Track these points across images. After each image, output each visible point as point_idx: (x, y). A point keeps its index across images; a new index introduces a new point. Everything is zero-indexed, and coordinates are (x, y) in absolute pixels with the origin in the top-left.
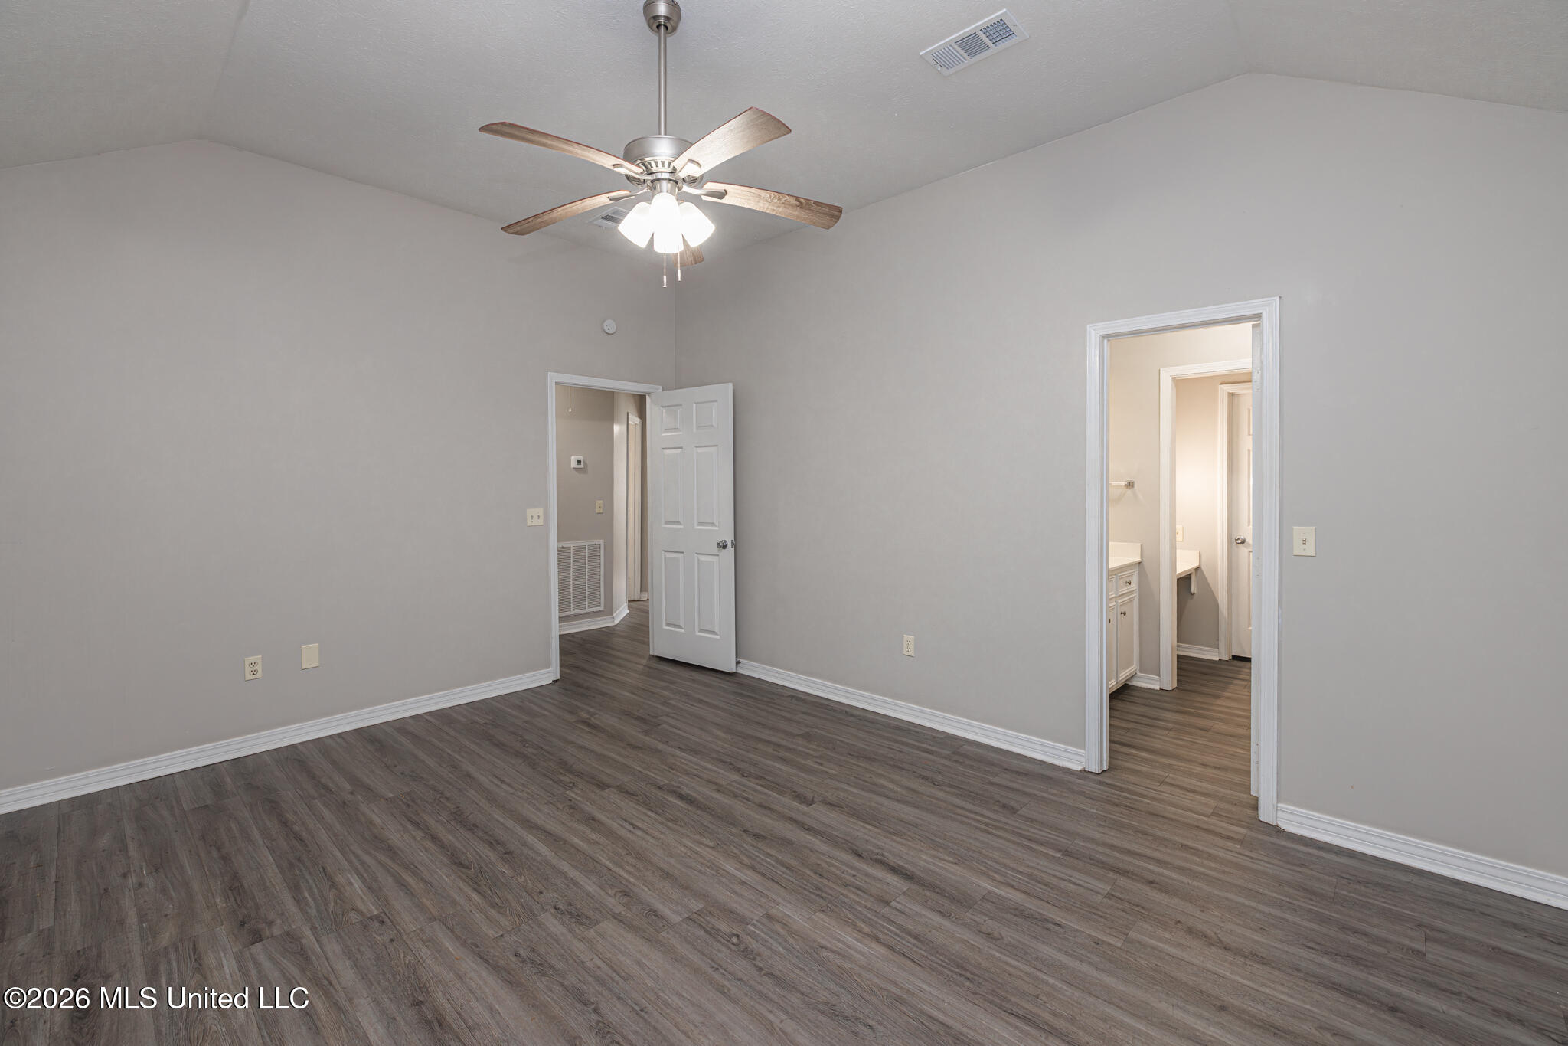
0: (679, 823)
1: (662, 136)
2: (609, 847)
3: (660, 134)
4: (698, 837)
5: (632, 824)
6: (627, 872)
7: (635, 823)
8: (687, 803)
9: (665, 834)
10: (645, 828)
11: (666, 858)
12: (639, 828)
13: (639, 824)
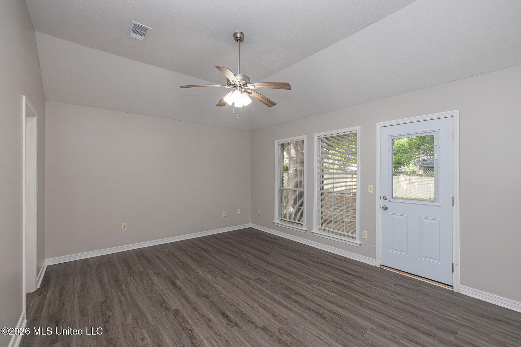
0: (231, 304)
1: (239, 74)
2: (256, 297)
3: (238, 74)
4: (226, 298)
5: (248, 304)
6: (249, 289)
7: (247, 305)
8: (226, 314)
9: (237, 300)
10: (244, 303)
11: (237, 292)
12: (246, 303)
13: (246, 305)
